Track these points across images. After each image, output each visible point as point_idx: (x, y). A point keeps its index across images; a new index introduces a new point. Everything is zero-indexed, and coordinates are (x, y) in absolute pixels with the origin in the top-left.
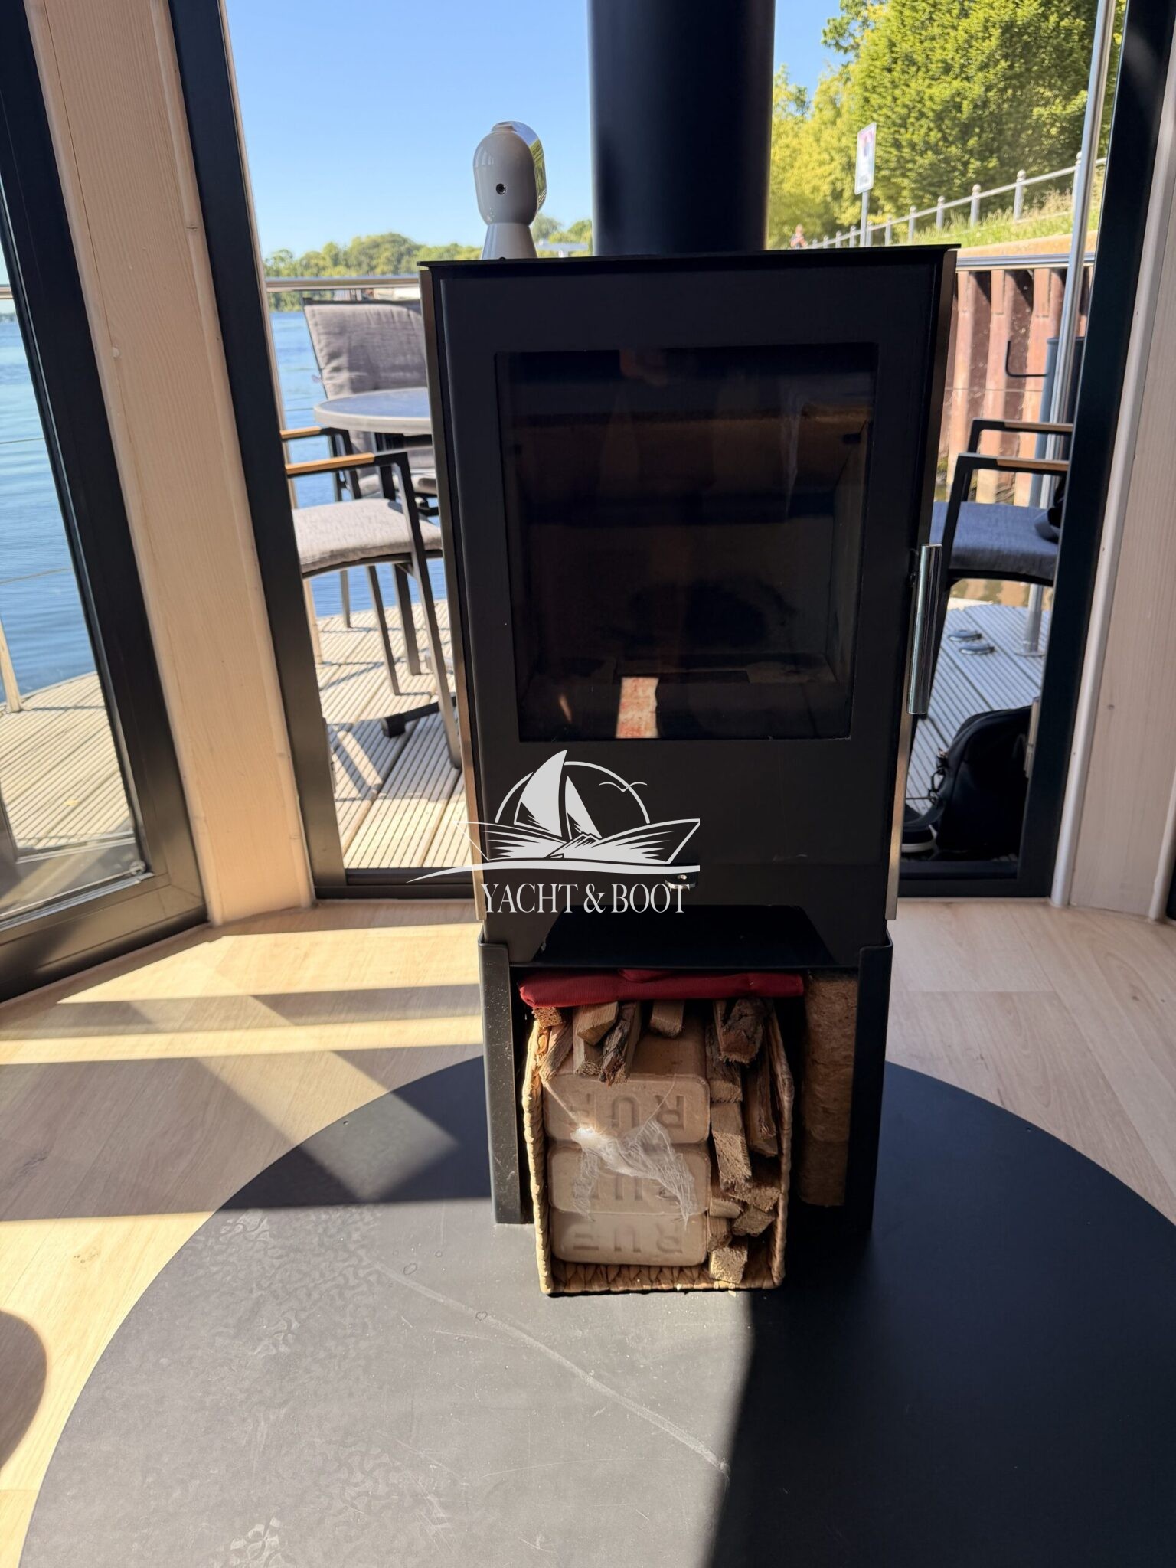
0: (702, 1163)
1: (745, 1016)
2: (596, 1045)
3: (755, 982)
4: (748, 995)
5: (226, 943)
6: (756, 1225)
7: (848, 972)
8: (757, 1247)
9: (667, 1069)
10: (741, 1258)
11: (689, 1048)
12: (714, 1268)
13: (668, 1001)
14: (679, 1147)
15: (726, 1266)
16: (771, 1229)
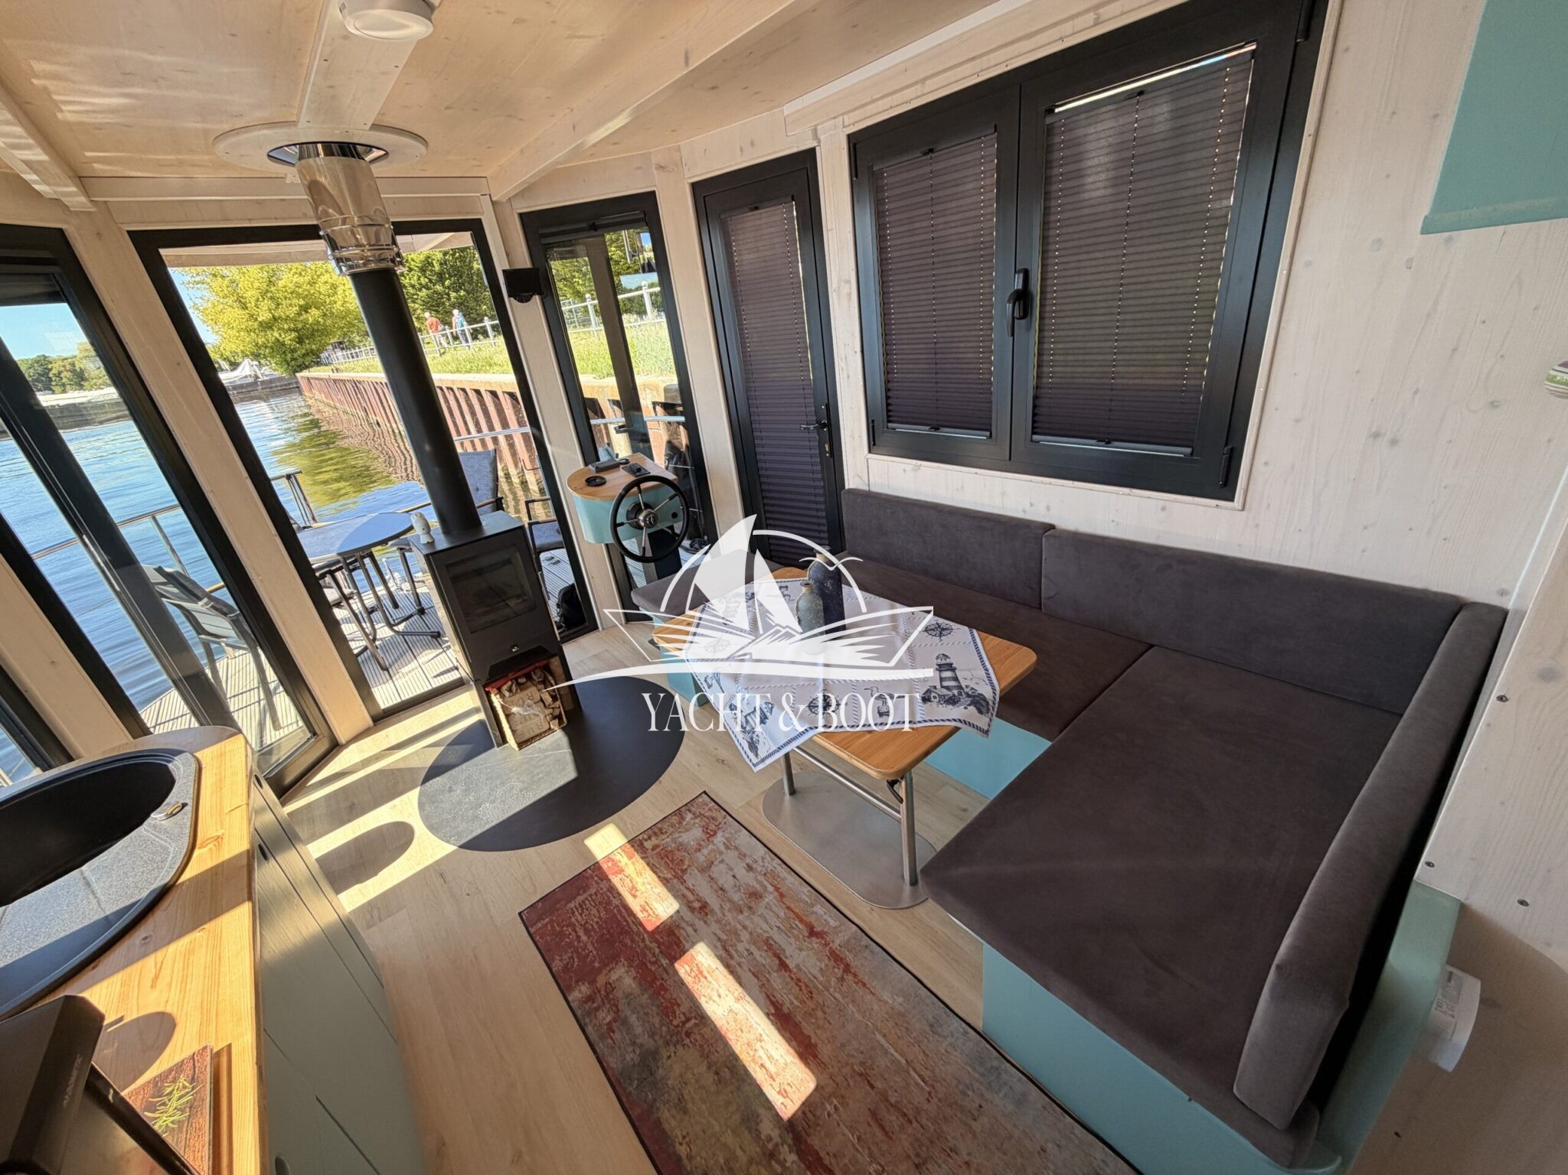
0: (541, 704)
1: (539, 672)
2: (510, 690)
3: (537, 664)
4: (536, 668)
5: (353, 747)
6: (557, 712)
7: (555, 655)
8: (559, 717)
9: (527, 688)
10: (556, 721)
11: (529, 683)
12: (552, 727)
13: (520, 677)
14: (535, 703)
15: (554, 724)
16: (560, 713)
